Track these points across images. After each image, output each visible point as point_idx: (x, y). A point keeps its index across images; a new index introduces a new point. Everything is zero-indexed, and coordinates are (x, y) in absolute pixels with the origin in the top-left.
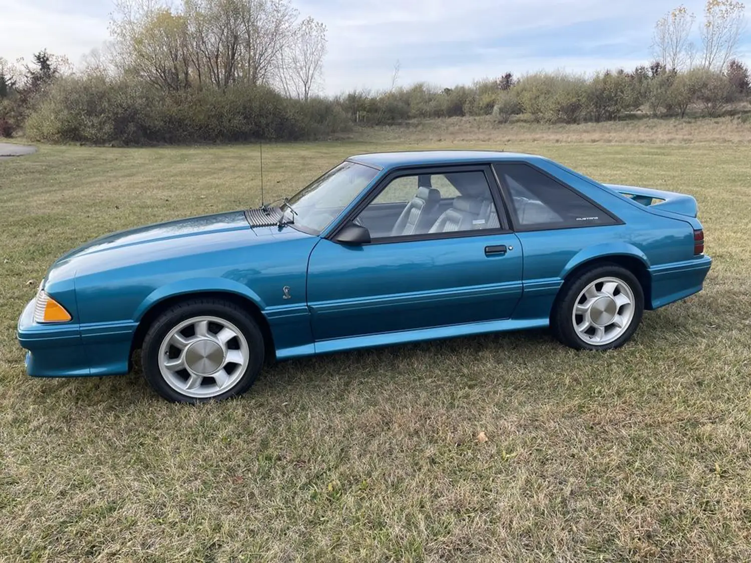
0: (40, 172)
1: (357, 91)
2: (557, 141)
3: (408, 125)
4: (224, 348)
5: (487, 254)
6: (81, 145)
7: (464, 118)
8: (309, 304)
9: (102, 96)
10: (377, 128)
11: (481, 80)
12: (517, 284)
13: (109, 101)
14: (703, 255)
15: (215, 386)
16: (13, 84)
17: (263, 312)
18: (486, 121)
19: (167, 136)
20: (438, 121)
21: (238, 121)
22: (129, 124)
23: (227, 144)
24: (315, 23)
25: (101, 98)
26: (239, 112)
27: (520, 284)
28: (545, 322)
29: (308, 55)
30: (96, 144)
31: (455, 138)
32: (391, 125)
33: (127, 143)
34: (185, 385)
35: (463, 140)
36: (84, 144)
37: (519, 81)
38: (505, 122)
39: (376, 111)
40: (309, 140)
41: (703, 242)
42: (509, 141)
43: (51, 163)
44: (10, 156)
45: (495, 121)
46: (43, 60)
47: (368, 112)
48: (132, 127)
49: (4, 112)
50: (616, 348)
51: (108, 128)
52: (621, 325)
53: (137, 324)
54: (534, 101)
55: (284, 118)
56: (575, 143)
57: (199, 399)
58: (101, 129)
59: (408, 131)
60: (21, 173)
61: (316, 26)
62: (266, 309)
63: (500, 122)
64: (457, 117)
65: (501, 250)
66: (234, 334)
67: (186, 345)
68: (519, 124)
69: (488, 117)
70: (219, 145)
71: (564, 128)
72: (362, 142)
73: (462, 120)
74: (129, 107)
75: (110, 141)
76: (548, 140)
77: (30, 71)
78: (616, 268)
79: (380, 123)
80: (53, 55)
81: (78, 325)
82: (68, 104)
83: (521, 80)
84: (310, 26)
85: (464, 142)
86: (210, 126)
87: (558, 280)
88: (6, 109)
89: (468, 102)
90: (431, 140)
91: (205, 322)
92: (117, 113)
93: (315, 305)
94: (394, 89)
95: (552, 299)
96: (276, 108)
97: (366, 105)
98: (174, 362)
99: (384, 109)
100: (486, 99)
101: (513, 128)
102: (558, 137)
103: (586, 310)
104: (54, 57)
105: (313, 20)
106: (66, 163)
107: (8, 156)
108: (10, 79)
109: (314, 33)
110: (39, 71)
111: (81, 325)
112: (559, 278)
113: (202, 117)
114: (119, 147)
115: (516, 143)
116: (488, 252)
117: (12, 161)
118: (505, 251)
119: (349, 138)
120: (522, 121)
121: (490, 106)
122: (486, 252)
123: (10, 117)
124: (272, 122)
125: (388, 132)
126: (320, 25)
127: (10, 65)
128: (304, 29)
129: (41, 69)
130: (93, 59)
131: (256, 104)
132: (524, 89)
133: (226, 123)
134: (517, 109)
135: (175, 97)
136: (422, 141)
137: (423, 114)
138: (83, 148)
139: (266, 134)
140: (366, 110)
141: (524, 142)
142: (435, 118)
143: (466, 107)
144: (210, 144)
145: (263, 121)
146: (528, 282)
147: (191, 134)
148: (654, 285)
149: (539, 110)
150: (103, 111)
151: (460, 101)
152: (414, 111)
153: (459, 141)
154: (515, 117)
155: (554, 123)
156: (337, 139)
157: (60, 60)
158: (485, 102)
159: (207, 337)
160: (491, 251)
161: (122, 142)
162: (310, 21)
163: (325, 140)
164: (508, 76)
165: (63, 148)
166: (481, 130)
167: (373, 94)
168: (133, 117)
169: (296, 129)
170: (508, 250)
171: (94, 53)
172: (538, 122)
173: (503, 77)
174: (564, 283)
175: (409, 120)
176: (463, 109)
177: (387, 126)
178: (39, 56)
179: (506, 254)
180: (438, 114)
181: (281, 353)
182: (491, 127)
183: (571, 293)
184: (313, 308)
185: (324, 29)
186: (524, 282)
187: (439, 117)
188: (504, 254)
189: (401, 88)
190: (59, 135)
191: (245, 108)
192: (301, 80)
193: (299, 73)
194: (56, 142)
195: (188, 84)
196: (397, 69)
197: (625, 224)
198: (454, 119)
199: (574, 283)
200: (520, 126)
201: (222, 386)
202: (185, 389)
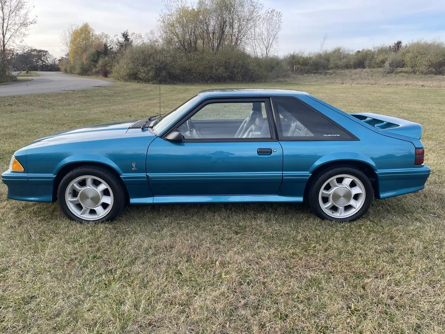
0: (109, 96)
1: (296, 53)
2: (423, 86)
3: (326, 74)
4: (100, 194)
5: (259, 153)
6: (138, 82)
7: (364, 70)
8: (147, 174)
9: (150, 55)
10: (306, 75)
11: (379, 46)
12: (279, 173)
13: (154, 58)
14: (423, 166)
15: (95, 215)
16: (111, 49)
17: (121, 176)
18: (379, 72)
19: (182, 78)
20: (347, 71)
21: (221, 70)
22: (163, 71)
23: (213, 83)
24: (276, 12)
25: (149, 57)
26: (222, 65)
27: (281, 173)
28: (300, 199)
29: (270, 32)
30: (145, 82)
31: (353, 82)
32: (315, 73)
33: (161, 82)
34: (80, 212)
35: (358, 83)
36: (139, 82)
37: (407, 46)
38: (392, 73)
39: (306, 65)
40: (261, 82)
41: (423, 156)
42: (388, 85)
43: (116, 92)
44: (99, 87)
45: (385, 72)
46: (125, 36)
47: (301, 65)
48: (164, 73)
49: (105, 64)
50: (350, 221)
51: (151, 74)
52: (355, 207)
53: (55, 176)
54: (413, 60)
55: (248, 69)
56: (435, 87)
57: (86, 220)
58: (148, 74)
59: (325, 77)
60: (99, 96)
61: (276, 14)
62: (123, 174)
63: (388, 73)
64: (360, 69)
65: (269, 152)
66: (106, 187)
67: (80, 190)
68: (401, 74)
69: (380, 69)
70: (209, 84)
71: (432, 77)
72: (294, 84)
73: (363, 71)
74: (163, 62)
75: (152, 81)
76: (416, 85)
77: (119, 42)
78: (350, 169)
79: (308, 72)
80: (134, 33)
81: (27, 174)
82: (134, 60)
83: (408, 45)
84: (272, 14)
85: (359, 85)
86: (205, 73)
87: (308, 173)
88: (106, 62)
89: (368, 60)
90: (337, 83)
91: (90, 179)
92: (157, 65)
93: (151, 175)
94: (321, 51)
95: (304, 185)
96: (243, 63)
97: (300, 61)
98: (74, 199)
99: (311, 64)
100: (381, 57)
101: (396, 77)
102: (425, 83)
103: (330, 195)
104: (135, 35)
105: (275, 10)
106: (124, 92)
107: (98, 87)
108: (110, 46)
109: (275, 18)
110: (123, 42)
111: (29, 174)
112: (308, 172)
113: (201, 68)
114: (156, 84)
115: (394, 86)
116: (259, 152)
117: (98, 90)
118: (271, 153)
119: (286, 81)
120: (404, 72)
121: (383, 62)
122: (258, 152)
123: (108, 66)
124: (240, 72)
125: (312, 78)
126: (279, 13)
127: (111, 39)
128: (269, 16)
129: (124, 41)
130: (151, 36)
131: (232, 61)
132: (408, 52)
133: (214, 71)
134: (401, 64)
135: (188, 57)
136: (331, 83)
137: (337, 67)
138: (139, 84)
139: (236, 78)
140: (300, 64)
141: (399, 86)
142: (345, 70)
143: (367, 63)
144: (204, 83)
145: (235, 70)
146: (286, 173)
147: (195, 78)
148: (381, 183)
149: (416, 66)
150: (150, 64)
151: (363, 59)
152: (332, 65)
153: (355, 84)
154: (399, 69)
155: (426, 74)
156: (279, 82)
157: (137, 36)
158: (380, 60)
159: (91, 187)
160: (261, 152)
161: (158, 81)
162: (273, 11)
163: (270, 82)
164: (399, 43)
165: (129, 83)
166: (373, 77)
167: (306, 54)
168: (165, 68)
169: (254, 75)
170: (273, 152)
171: (152, 33)
172: (415, 73)
173: (395, 43)
174: (312, 175)
175: (328, 70)
176: (364, 64)
177: (313, 75)
178: (124, 34)
179: (272, 155)
180: (347, 67)
181: (133, 201)
182: (381, 76)
183: (317, 183)
184: (149, 177)
185: (281, 16)
186: (284, 172)
187: (348, 69)
188: (270, 154)
189: (326, 51)
190: (127, 77)
191: (226, 63)
192: (264, 46)
193: (264, 43)
194: (126, 80)
195: (196, 49)
196: (325, 39)
197: (360, 140)
198: (358, 70)
199: (320, 176)
200: (401, 76)
201: (99, 215)
202: (79, 214)
